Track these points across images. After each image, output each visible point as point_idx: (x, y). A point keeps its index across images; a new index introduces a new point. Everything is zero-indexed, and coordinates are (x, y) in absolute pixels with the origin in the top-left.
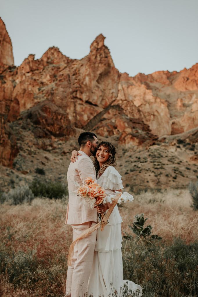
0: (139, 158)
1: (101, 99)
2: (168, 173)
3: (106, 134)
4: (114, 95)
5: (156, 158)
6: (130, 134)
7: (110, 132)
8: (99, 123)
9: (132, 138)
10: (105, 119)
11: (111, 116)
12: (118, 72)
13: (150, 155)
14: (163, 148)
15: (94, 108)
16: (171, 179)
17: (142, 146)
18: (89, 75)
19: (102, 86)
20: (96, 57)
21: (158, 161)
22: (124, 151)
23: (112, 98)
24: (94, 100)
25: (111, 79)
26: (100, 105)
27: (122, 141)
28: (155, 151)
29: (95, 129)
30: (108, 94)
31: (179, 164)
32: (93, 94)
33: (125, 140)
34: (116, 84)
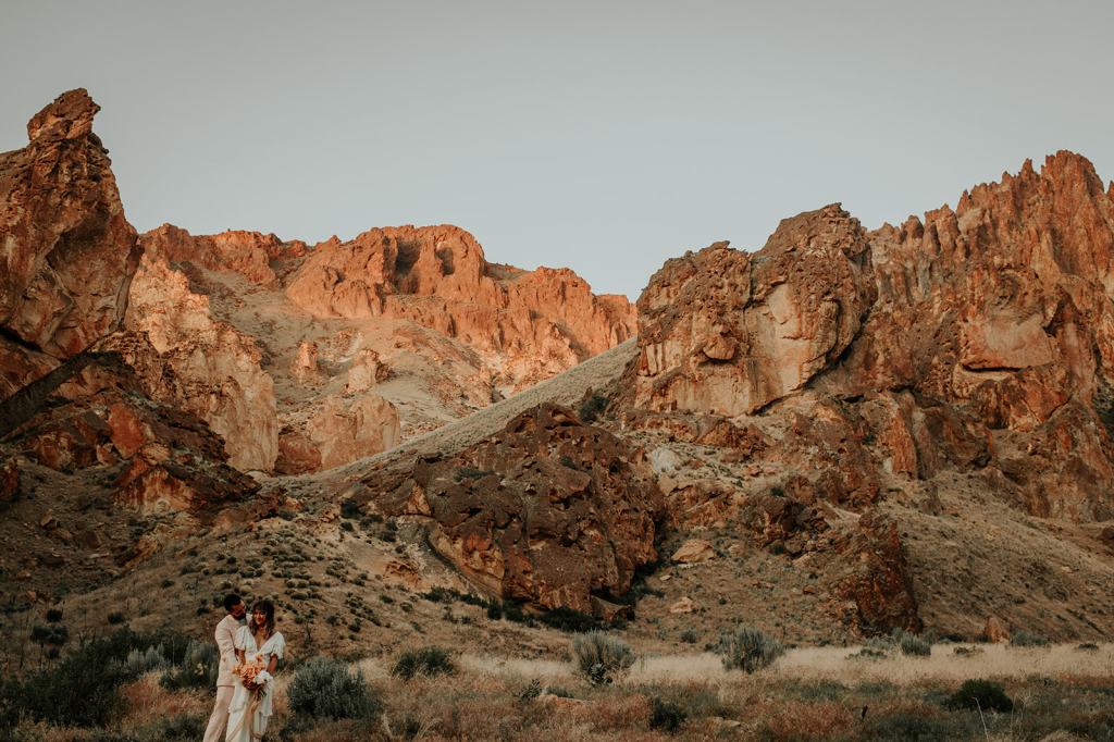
0: (232, 561)
1: (56, 322)
2: (334, 614)
3: (65, 457)
4: (111, 316)
5: (292, 563)
6: (162, 467)
7: (83, 455)
8: (40, 416)
9: (166, 482)
10: (62, 401)
11: (87, 391)
12: (133, 237)
13: (266, 552)
14: (304, 528)
15: (25, 356)
16: (343, 631)
17: (232, 519)
18: (19, 230)
19: (64, 280)
20: (56, 170)
21: (296, 571)
22: (134, 529)
23: (99, 325)
24: (28, 324)
25: (103, 259)
26: (50, 349)
27: (128, 490)
28: (282, 539)
29: (19, 436)
30: (85, 312)
31: (360, 584)
32: (28, 303)
33: (142, 489)
34: (120, 278)
